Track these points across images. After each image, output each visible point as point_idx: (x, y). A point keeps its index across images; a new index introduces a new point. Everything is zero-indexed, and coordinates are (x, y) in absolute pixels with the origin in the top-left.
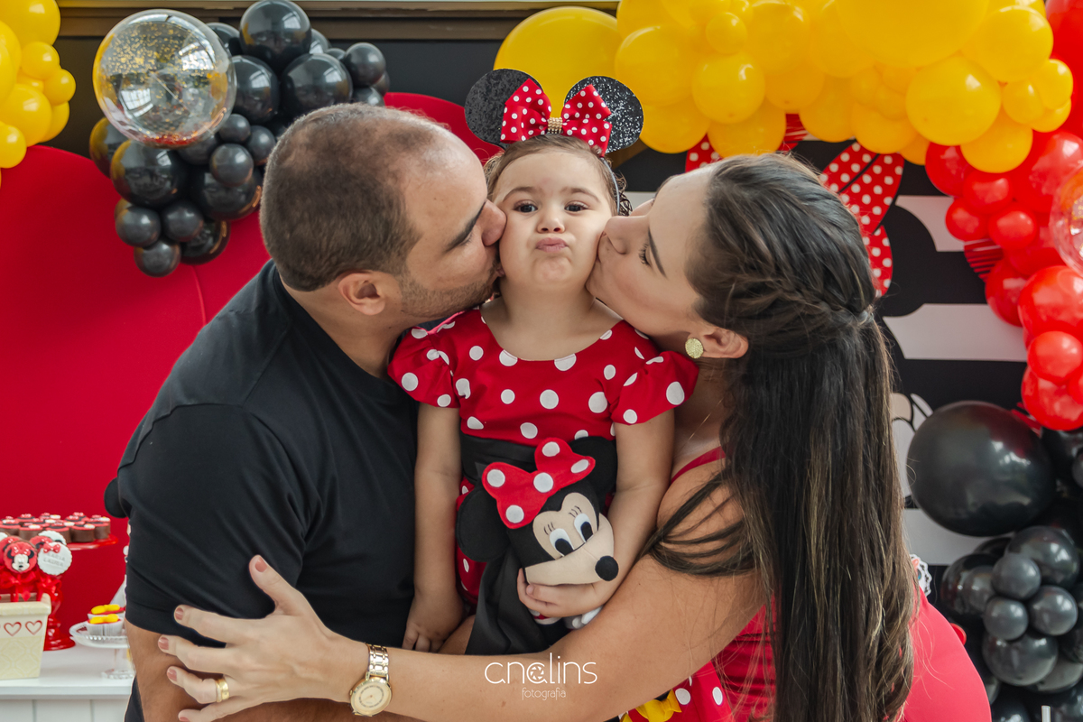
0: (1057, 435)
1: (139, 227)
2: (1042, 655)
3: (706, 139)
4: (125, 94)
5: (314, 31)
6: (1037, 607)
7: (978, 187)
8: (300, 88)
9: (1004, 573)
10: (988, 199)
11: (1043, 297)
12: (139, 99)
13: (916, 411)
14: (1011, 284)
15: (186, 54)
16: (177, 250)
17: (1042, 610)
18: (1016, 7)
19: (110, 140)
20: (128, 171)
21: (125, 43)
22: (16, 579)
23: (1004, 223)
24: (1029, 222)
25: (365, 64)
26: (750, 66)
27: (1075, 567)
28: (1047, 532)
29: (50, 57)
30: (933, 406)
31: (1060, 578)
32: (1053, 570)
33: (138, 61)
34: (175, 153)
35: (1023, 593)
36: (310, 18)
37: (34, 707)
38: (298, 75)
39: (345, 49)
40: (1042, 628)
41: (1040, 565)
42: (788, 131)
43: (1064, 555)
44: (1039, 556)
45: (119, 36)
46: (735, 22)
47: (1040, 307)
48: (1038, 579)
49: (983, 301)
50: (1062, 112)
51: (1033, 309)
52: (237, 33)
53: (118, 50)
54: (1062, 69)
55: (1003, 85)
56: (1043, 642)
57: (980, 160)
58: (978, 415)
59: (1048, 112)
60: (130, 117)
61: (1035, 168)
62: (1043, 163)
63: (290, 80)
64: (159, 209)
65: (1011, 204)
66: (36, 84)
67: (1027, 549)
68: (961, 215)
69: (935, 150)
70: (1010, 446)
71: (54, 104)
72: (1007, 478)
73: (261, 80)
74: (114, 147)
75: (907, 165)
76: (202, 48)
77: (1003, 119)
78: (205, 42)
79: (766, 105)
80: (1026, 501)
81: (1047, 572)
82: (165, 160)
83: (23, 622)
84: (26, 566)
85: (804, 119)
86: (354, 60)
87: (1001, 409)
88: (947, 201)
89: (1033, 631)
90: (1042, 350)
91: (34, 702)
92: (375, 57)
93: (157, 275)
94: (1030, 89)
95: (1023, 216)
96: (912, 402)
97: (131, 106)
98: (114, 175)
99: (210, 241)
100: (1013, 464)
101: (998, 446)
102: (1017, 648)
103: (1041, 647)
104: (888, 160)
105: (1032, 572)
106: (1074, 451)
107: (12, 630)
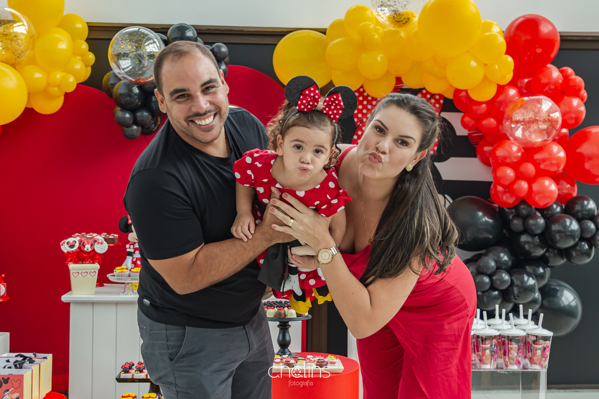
0: (504, 210)
1: (125, 118)
2: (496, 298)
3: (362, 87)
4: (121, 62)
5: (198, 38)
6: (494, 278)
7: (474, 107)
9: (481, 264)
10: (479, 112)
11: (500, 153)
12: (126, 64)
13: (446, 200)
14: (487, 149)
15: (148, 44)
16: (140, 129)
17: (497, 279)
18: (492, 33)
19: (112, 81)
20: (121, 95)
21: (123, 40)
22: (86, 254)
23: (485, 122)
24: (495, 122)
25: (220, 52)
26: (382, 55)
27: (510, 263)
28: (499, 249)
29: (85, 46)
30: (453, 199)
31: (504, 267)
32: (501, 264)
33: (127, 47)
34: (140, 87)
35: (489, 272)
36: (197, 33)
37: (93, 306)
39: (211, 46)
40: (497, 286)
41: (496, 262)
42: (396, 84)
43: (506, 258)
44: (496, 259)
45: (120, 37)
46: (376, 37)
47: (498, 157)
48: (495, 267)
49: (475, 156)
50: (509, 77)
51: (496, 158)
52: (166, 38)
53: (120, 42)
54: (510, 59)
55: (485, 65)
56: (496, 293)
57: (476, 96)
58: (472, 201)
59: (504, 77)
60: (123, 71)
61: (498, 100)
62: (501, 98)
64: (133, 111)
65: (487, 115)
66: (79, 57)
67: (491, 255)
68: (467, 119)
69: (457, 91)
70: (485, 214)
71: (87, 66)
72: (483, 227)
74: (114, 85)
75: (445, 99)
76: (154, 42)
77: (485, 79)
78: (156, 40)
79: (388, 73)
80: (491, 237)
81: (499, 265)
82: (136, 90)
83: (88, 272)
84: (90, 249)
85: (403, 79)
86: (215, 50)
87: (482, 200)
88: (461, 115)
89: (493, 288)
90: (499, 174)
91: (93, 303)
92: (224, 49)
93: (131, 138)
94: (497, 67)
95: (492, 120)
96: (445, 198)
97: (123, 67)
98: (114, 96)
99: (153, 125)
100: (486, 222)
101: (480, 214)
102: (486, 295)
103: (495, 295)
104: (437, 97)
105: (493, 264)
106: (511, 217)
107: (84, 275)
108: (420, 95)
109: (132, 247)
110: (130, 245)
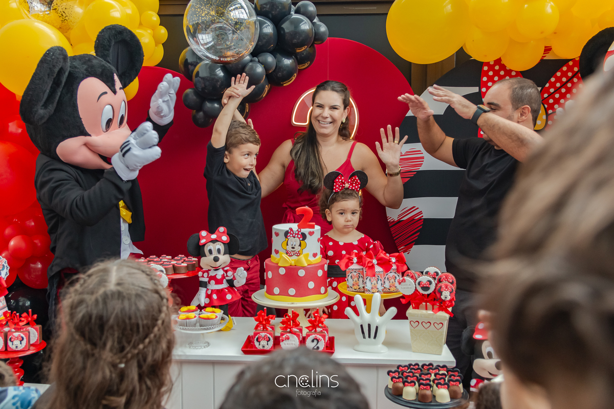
4: (200, 36)
8: (288, 33)
15: (233, 10)
26: (552, 4)
29: (156, 19)
38: (286, 26)
60: (202, 47)
63: (283, 29)
66: (150, 31)
73: (269, 29)
76: (242, 7)
82: (220, 73)
97: (202, 42)
108: (565, 69)
109: (206, 275)
110: (204, 272)
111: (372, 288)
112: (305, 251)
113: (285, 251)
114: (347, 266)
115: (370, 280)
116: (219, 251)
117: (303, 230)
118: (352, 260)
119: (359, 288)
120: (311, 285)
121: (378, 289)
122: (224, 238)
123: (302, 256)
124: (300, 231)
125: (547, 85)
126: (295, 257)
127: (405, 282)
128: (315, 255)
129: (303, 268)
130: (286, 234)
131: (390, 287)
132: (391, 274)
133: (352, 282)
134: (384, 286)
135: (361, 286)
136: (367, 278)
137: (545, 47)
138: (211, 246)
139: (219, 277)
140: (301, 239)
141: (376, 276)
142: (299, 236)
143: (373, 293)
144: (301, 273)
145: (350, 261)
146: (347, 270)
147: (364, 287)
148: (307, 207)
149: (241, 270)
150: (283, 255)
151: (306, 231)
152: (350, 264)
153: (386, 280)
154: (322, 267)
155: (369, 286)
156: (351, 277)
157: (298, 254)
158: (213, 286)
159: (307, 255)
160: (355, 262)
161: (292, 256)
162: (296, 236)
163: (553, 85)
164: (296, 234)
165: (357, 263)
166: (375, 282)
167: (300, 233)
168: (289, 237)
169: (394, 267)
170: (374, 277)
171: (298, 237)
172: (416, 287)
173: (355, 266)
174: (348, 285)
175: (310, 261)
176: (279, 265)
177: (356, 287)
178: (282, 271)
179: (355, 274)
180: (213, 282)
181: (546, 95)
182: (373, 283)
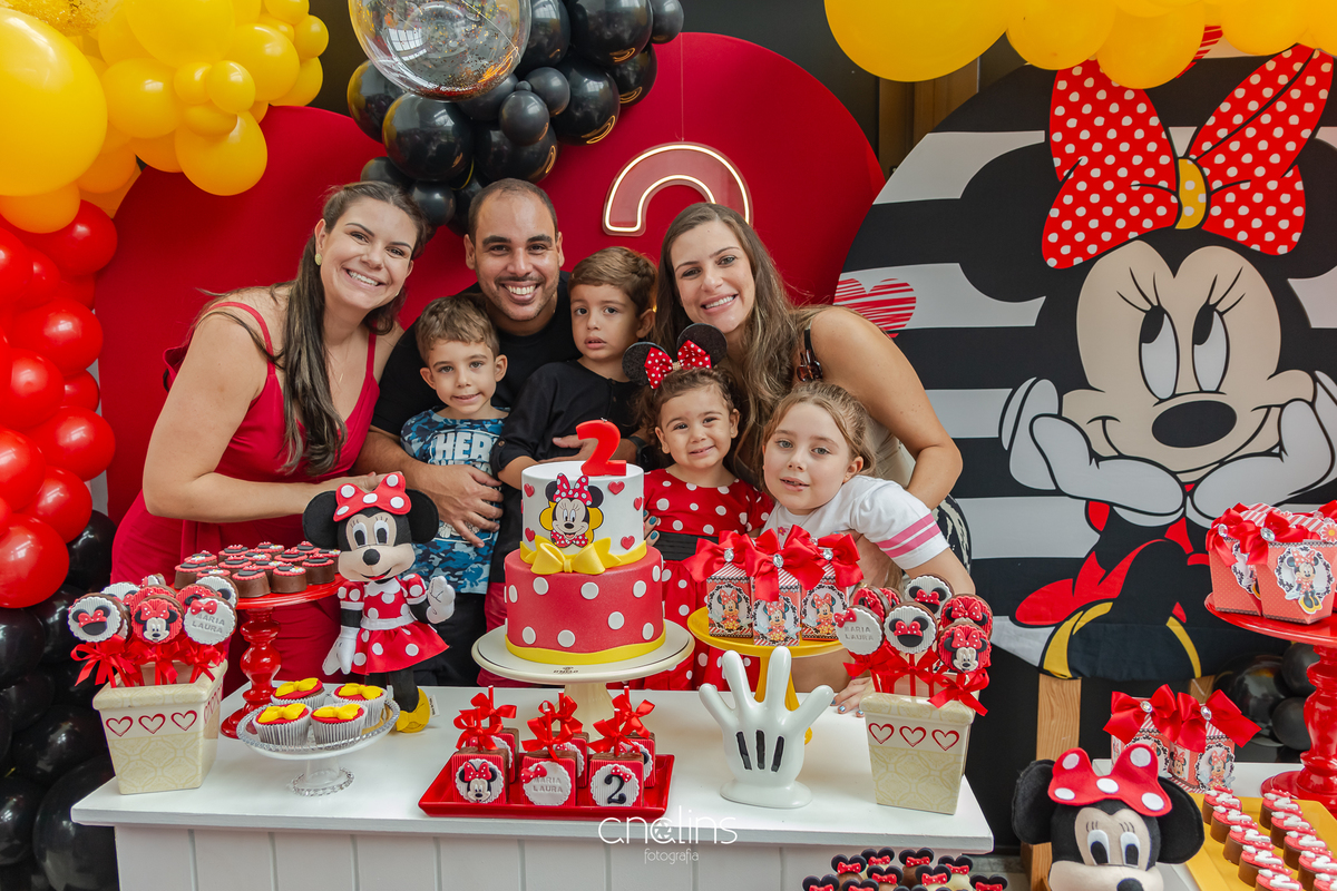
8: (592, 17)
13: (1320, 391)
20: (403, 133)
22: (152, 651)
82: (444, 121)
83: (167, 713)
84: (164, 635)
96: (1316, 380)
97: (399, 48)
98: (386, 139)
107: (152, 725)
108: (1255, 79)
109: (355, 594)
110: (349, 589)
111: (771, 630)
112: (600, 535)
113: (549, 534)
114: (708, 571)
115: (765, 608)
116: (382, 536)
117: (593, 480)
118: (722, 556)
119: (740, 628)
120: (616, 620)
121: (786, 631)
122: (398, 502)
123: (590, 546)
124: (586, 483)
125: (1211, 121)
126: (573, 550)
127: (854, 620)
128: (627, 543)
129: (594, 577)
130: (552, 490)
131: (819, 623)
132: (820, 593)
133: (722, 612)
134: (803, 621)
135: (745, 622)
136: (757, 605)
137: (1207, 28)
138: (360, 523)
139: (388, 599)
140: (589, 503)
141: (781, 598)
142: (584, 496)
143: (774, 642)
144: (590, 591)
145: (716, 559)
146: (709, 581)
147: (751, 625)
148: (603, 421)
149: (440, 582)
150: (542, 546)
151: (601, 482)
152: (715, 566)
153: (809, 607)
154: (645, 574)
155: (762, 625)
156: (719, 597)
157: (583, 541)
158: (374, 622)
159: (606, 543)
160: (729, 560)
161: (566, 546)
162: (576, 495)
163: (1225, 120)
164: (575, 491)
165: (733, 562)
166: (778, 614)
167: (586, 488)
168: (558, 499)
169: (829, 572)
170: (775, 603)
171: (580, 498)
172: (884, 636)
173: (728, 572)
174: (710, 619)
175: (612, 558)
176: (533, 570)
177: (731, 624)
178: (541, 587)
179: (729, 591)
180: (373, 612)
181: (1207, 146)
182: (773, 617)
